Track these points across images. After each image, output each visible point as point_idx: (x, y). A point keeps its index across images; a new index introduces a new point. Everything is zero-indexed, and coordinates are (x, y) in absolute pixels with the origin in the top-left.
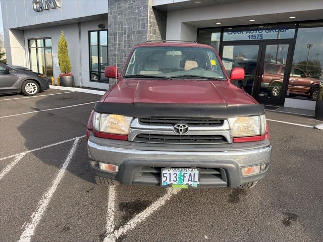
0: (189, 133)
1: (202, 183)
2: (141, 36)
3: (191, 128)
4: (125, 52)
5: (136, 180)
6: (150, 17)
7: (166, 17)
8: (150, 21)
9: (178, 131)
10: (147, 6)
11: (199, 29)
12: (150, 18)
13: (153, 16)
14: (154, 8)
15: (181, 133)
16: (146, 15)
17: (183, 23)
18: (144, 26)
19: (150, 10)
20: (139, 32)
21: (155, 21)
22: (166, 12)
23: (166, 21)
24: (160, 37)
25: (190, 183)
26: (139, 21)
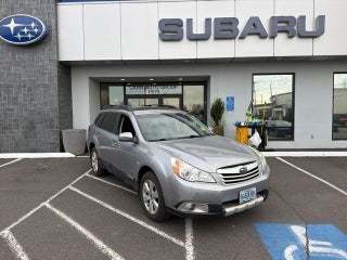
2: (49, 90)
4: (27, 105)
7: (70, 71)
11: (101, 83)
14: (61, 63)
17: (90, 78)
18: (52, 79)
20: (45, 86)
22: (70, 66)
23: (71, 75)
26: (44, 74)
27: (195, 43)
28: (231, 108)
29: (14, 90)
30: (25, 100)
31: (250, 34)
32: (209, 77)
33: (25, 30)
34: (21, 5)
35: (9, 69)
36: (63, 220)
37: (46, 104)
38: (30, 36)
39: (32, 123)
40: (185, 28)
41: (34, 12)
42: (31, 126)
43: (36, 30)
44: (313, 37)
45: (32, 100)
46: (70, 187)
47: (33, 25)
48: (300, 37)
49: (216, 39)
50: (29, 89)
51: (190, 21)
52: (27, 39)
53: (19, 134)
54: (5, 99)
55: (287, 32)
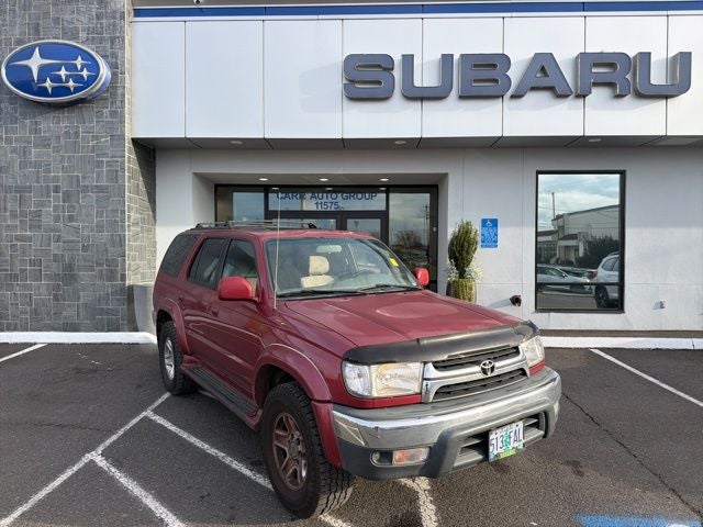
0: (496, 372)
1: (528, 439)
2: (108, 198)
3: (497, 364)
4: (60, 231)
5: (456, 464)
6: (129, 158)
7: (155, 159)
8: (129, 168)
9: (484, 371)
10: (122, 137)
11: (217, 186)
12: (129, 162)
13: (133, 156)
14: (135, 141)
15: (490, 375)
16: (119, 154)
17: (195, 174)
18: (115, 176)
19: (128, 145)
20: (100, 189)
21: (137, 167)
22: (154, 150)
23: (155, 167)
24: (146, 199)
25: (516, 444)
26: (99, 164)
27: (418, 105)
28: (492, 242)
29: (33, 198)
30: (57, 219)
31: (534, 89)
32: (444, 177)
33: (63, 73)
34: (56, 21)
35: (25, 152)
36: (135, 500)
37: (100, 228)
38: (71, 84)
39: (70, 267)
40: (397, 73)
41: (82, 35)
42: (68, 275)
43: (85, 73)
44: (667, 97)
45: (71, 218)
46: (148, 413)
47: (79, 62)
48: (640, 96)
49: (462, 97)
50: (67, 197)
51: (408, 60)
52: (67, 91)
53: (41, 290)
54: (14, 216)
55: (611, 85)
